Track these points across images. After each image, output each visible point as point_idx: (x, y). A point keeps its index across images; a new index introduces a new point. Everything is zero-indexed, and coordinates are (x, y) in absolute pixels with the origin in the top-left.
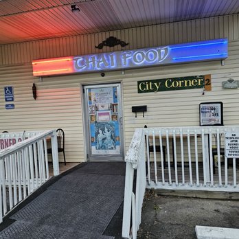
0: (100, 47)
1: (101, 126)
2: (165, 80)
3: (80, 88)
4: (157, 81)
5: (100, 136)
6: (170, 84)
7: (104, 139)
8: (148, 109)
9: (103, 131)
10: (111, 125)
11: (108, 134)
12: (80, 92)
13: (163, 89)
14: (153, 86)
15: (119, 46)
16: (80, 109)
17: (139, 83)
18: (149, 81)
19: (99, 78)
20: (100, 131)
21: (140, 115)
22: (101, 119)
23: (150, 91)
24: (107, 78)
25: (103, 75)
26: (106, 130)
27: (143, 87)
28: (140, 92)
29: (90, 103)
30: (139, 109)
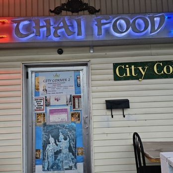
0: (57, 11)
2: (153, 63)
3: (21, 70)
4: (143, 64)
5: (51, 148)
6: (160, 69)
7: (57, 153)
8: (131, 105)
9: (56, 138)
10: (71, 129)
11: (64, 145)
12: (21, 76)
13: (150, 75)
14: (137, 70)
15: (86, 12)
16: (18, 103)
17: (115, 65)
18: (130, 64)
19: (54, 57)
20: (52, 140)
21: (118, 113)
22: (54, 119)
23: (131, 78)
25: (60, 52)
26: (61, 137)
27: (121, 72)
28: (116, 78)
29: (37, 94)
30: (117, 105)
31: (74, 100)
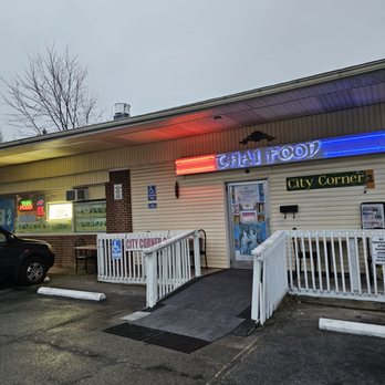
0: (245, 142)
1: (246, 228)
2: (318, 176)
3: (223, 186)
4: (309, 177)
5: (245, 239)
6: (324, 180)
7: (249, 243)
8: (299, 209)
9: (248, 233)
10: (258, 227)
11: (253, 237)
12: (222, 190)
13: (316, 186)
14: (305, 183)
15: (265, 140)
16: (222, 208)
17: (288, 179)
18: (299, 178)
19: (244, 175)
20: (245, 234)
21: (290, 216)
22: (245, 219)
23: (300, 188)
24: (252, 174)
25: (247, 172)
26: (251, 232)
27: (292, 185)
28: (289, 189)
29: (234, 202)
30: (289, 210)
31: (259, 206)
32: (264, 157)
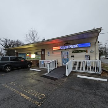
0: (65, 44)
1: (65, 59)
2: (78, 50)
3: (61, 52)
4: (76, 51)
5: (65, 61)
7: (65, 62)
10: (67, 59)
11: (66, 61)
13: (77, 52)
15: (69, 44)
16: (61, 56)
19: (65, 50)
21: (73, 57)
22: (65, 58)
27: (73, 52)
29: (63, 55)
30: (72, 56)
31: (67, 56)
32: (68, 47)
